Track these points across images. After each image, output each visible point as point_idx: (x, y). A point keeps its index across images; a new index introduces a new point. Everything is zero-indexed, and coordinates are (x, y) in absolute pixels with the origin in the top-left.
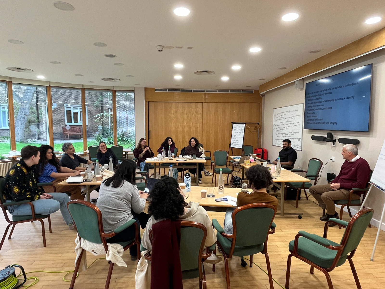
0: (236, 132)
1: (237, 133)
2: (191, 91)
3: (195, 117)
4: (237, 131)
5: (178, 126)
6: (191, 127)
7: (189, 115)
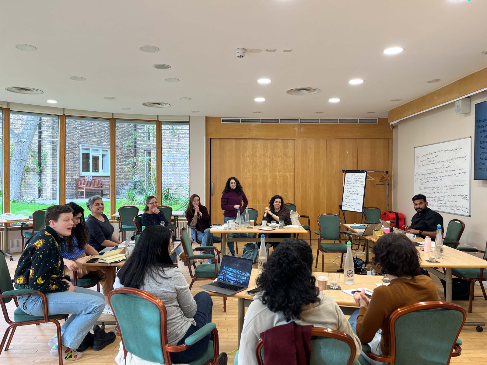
0: (351, 185)
1: (353, 188)
2: (277, 121)
3: (284, 161)
4: (353, 185)
5: (257, 176)
6: (276, 178)
7: (274, 159)
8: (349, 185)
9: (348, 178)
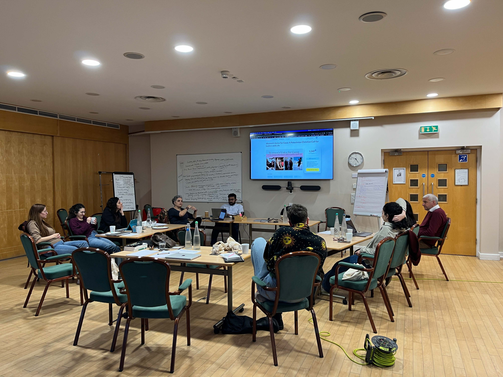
0: (121, 186)
1: (123, 189)
2: (35, 112)
3: (41, 161)
5: (12, 178)
6: (35, 180)
7: (31, 158)
8: (119, 186)
9: (116, 179)
